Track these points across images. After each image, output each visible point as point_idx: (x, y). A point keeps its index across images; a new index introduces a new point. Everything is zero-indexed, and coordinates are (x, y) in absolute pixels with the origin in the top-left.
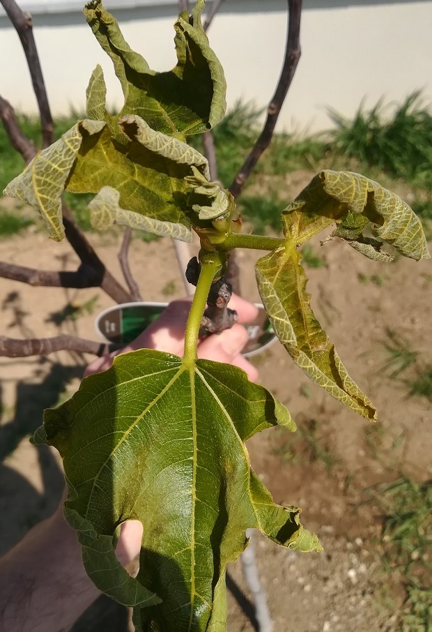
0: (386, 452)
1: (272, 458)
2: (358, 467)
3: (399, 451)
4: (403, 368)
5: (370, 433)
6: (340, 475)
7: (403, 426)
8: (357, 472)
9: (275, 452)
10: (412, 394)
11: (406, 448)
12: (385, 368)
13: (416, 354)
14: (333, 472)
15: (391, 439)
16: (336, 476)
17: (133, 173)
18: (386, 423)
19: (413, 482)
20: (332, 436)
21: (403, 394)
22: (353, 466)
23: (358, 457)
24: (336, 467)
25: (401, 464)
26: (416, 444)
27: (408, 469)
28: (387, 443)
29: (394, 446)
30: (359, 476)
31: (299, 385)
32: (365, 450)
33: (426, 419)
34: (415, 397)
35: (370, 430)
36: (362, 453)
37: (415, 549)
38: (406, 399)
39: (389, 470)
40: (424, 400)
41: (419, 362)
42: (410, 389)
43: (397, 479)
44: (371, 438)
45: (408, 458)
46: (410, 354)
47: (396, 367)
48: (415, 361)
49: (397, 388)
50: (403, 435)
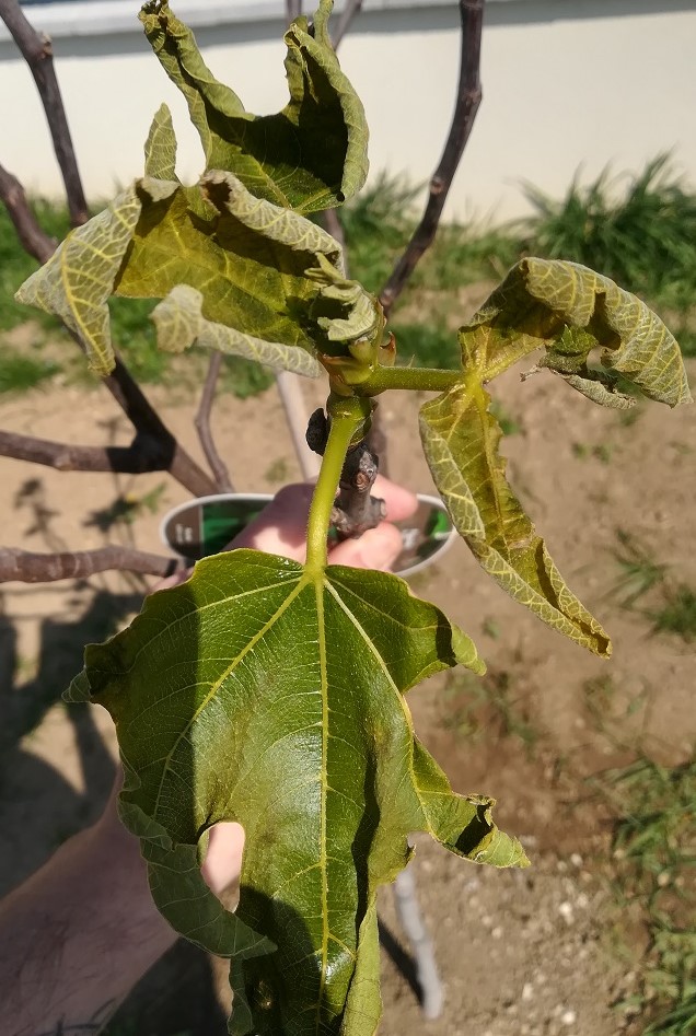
0: (617, 721)
1: (440, 733)
2: (575, 744)
3: (637, 719)
4: (644, 590)
5: (593, 691)
6: (547, 758)
7: (644, 680)
8: (573, 752)
9: (446, 724)
10: (657, 630)
11: (649, 713)
12: (615, 591)
13: (663, 568)
14: (536, 754)
15: (626, 701)
16: (540, 759)
17: (222, 267)
18: (617, 676)
19: (659, 766)
20: (534, 698)
21: (645, 630)
22: (566, 743)
23: (574, 728)
24: (540, 745)
25: (640, 740)
26: (663, 708)
27: (652, 746)
28: (619, 706)
29: (629, 711)
30: (576, 759)
31: (481, 619)
32: (584, 717)
33: (679, 669)
34: (662, 635)
35: (592, 688)
36: (580, 722)
37: (663, 870)
38: (649, 637)
39: (622, 748)
40: (677, 639)
41: (669, 580)
42: (654, 623)
43: (634, 762)
44: (594, 700)
45: (652, 729)
46: (654, 569)
47: (632, 589)
48: (662, 579)
49: (634, 622)
50: (644, 694)
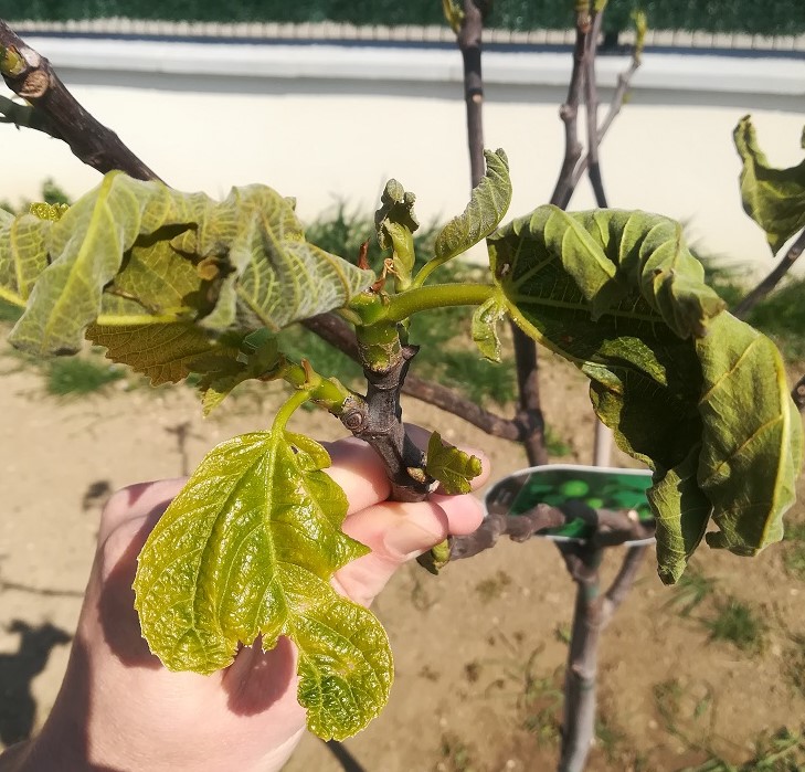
0: (688, 723)
2: (651, 745)
3: (705, 719)
4: (697, 601)
5: (662, 695)
6: (626, 758)
7: (707, 685)
8: (650, 752)
10: (713, 637)
11: (714, 714)
12: (672, 602)
13: (713, 580)
14: (616, 754)
15: (692, 703)
16: (621, 760)
18: (682, 681)
20: (609, 701)
21: (702, 638)
22: (644, 745)
23: (648, 729)
24: (619, 745)
25: (709, 739)
26: (726, 709)
27: (719, 746)
28: (687, 709)
29: (697, 713)
30: (654, 759)
31: (553, 626)
32: (657, 720)
33: (736, 674)
34: (718, 642)
35: (662, 691)
36: (653, 724)
38: (707, 644)
39: (694, 748)
40: (731, 646)
41: (718, 592)
42: (711, 631)
43: (707, 760)
44: (664, 702)
45: (718, 730)
46: (704, 582)
47: (687, 600)
48: (712, 591)
49: (691, 629)
50: (708, 697)
